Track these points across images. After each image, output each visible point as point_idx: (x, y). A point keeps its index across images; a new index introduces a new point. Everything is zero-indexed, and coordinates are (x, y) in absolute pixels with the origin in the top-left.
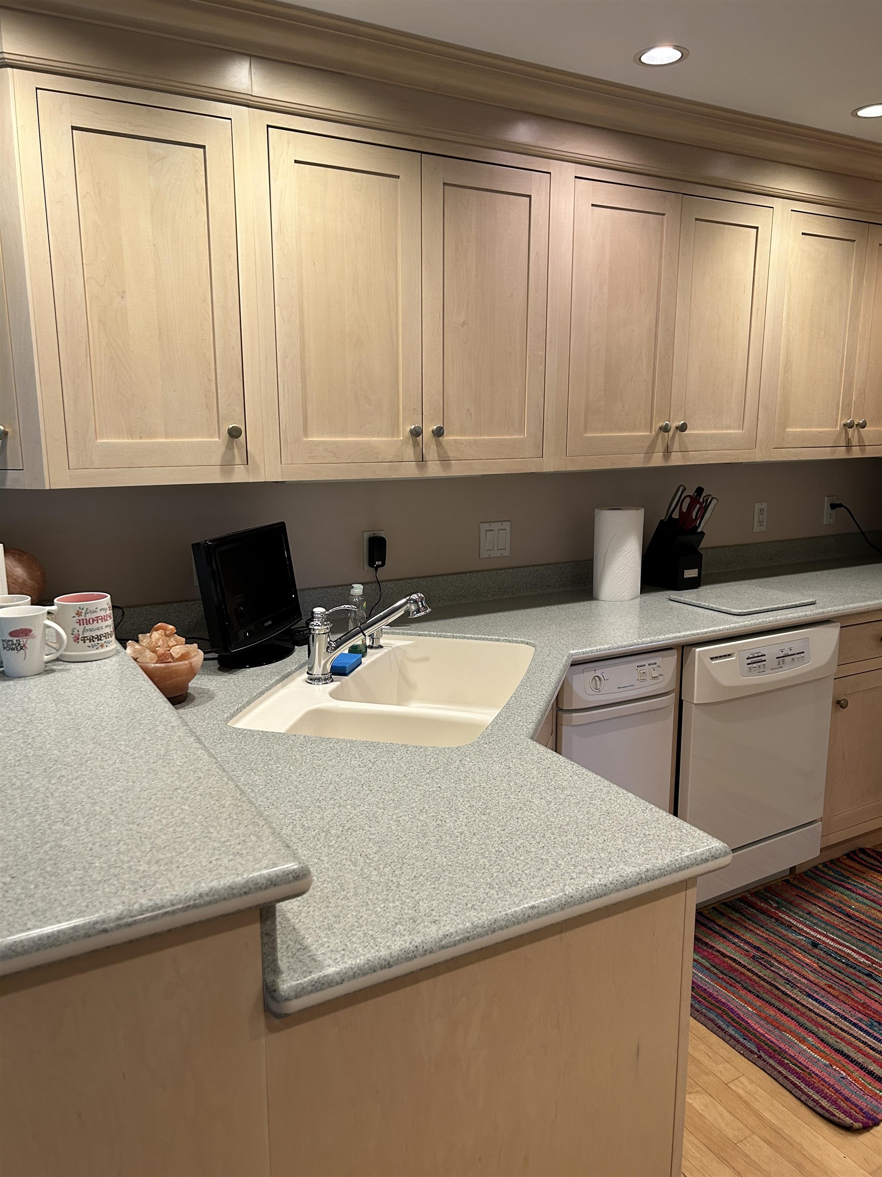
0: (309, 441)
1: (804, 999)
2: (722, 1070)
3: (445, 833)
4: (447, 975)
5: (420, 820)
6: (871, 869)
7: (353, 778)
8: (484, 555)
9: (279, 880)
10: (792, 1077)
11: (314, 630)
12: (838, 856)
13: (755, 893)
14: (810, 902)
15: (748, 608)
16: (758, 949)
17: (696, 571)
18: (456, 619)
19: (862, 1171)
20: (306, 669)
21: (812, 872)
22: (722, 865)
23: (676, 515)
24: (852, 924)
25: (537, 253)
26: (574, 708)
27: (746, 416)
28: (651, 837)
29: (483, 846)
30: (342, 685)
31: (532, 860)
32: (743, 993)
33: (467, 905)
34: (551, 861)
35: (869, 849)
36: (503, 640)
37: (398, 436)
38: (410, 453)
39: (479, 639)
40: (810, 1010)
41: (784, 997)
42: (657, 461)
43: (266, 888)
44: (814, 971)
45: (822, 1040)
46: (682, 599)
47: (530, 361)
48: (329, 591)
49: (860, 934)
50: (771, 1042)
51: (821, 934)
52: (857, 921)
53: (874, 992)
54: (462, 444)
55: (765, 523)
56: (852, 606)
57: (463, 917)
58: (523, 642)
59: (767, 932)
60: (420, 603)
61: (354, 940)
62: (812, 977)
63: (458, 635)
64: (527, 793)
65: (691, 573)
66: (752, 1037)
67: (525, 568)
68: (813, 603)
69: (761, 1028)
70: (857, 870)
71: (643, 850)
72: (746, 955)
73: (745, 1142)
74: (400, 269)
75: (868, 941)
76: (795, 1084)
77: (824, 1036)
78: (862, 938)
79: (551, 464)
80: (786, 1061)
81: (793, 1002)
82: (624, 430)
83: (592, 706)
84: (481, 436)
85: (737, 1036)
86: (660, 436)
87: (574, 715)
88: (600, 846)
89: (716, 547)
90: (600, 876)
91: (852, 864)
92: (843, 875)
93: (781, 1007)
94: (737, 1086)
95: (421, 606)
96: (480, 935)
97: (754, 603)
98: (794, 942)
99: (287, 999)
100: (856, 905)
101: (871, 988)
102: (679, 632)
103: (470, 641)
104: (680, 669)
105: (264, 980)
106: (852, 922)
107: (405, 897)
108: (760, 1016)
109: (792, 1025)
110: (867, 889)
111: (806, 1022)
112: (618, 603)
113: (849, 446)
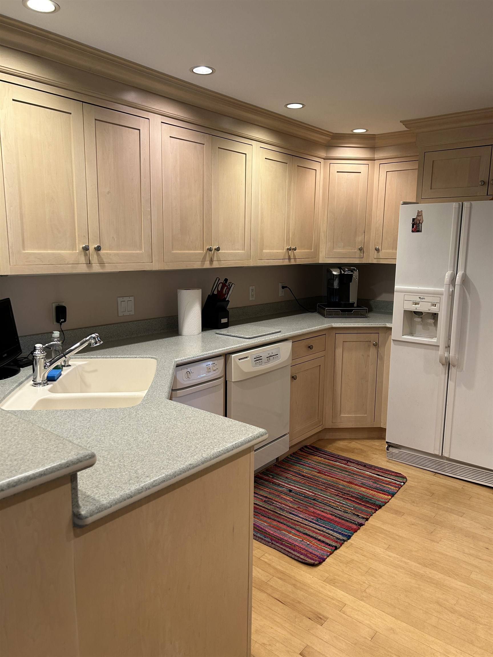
0: (26, 253)
1: (288, 515)
2: (257, 553)
3: (140, 443)
4: (154, 501)
5: (125, 439)
6: (310, 454)
7: (82, 426)
8: (120, 314)
9: (82, 459)
10: (287, 549)
11: (36, 357)
12: (296, 451)
13: (262, 473)
14: (286, 473)
15: (253, 335)
16: (266, 497)
17: (227, 319)
18: (109, 349)
19: (320, 581)
20: (32, 378)
21: (286, 459)
22: (265, 439)
23: (215, 293)
24: (305, 479)
25: (144, 159)
26: (178, 388)
27: (245, 244)
28: (234, 431)
29: (160, 445)
30: (54, 386)
31: (184, 447)
32: (262, 517)
33: (160, 468)
34: (193, 446)
35: (309, 445)
36: (139, 357)
37: (76, 250)
38: (82, 259)
39: (125, 358)
40: (292, 519)
41: (280, 516)
42: (207, 265)
43: (77, 463)
44: (291, 502)
45: (298, 531)
46: (222, 333)
47: (143, 213)
48: (34, 337)
49: (309, 483)
50: (277, 536)
51: (292, 486)
52: (307, 478)
53: (317, 506)
54: (110, 255)
55: (254, 295)
56: (296, 332)
57: (160, 473)
58: (150, 358)
59: (270, 489)
60: (97, 339)
61: (111, 489)
62: (291, 505)
63: (113, 356)
64: (174, 421)
65: (224, 321)
66: (268, 536)
67: (143, 321)
68: (280, 332)
69: (271, 531)
70: (304, 455)
71: (232, 436)
72: (261, 501)
73: (270, 581)
74: (73, 162)
75: (312, 486)
76: (288, 552)
77: (299, 529)
78: (309, 485)
79: (156, 266)
80: (284, 543)
81: (284, 517)
82: (191, 250)
83: (186, 386)
84: (120, 251)
85: (262, 537)
86: (208, 253)
87: (178, 392)
88: (213, 437)
89: (234, 308)
90: (216, 448)
91: (302, 453)
92: (299, 459)
93: (279, 520)
94: (264, 558)
95: (97, 340)
96: (170, 479)
97: (255, 333)
98: (281, 492)
99: (86, 517)
100: (306, 471)
101: (316, 505)
102: (224, 348)
103: (121, 359)
104: (225, 366)
105: (73, 512)
106: (305, 478)
107: (130, 469)
108: (270, 526)
109: (284, 527)
110: (309, 463)
111: (290, 524)
112: (192, 336)
113: (289, 259)
